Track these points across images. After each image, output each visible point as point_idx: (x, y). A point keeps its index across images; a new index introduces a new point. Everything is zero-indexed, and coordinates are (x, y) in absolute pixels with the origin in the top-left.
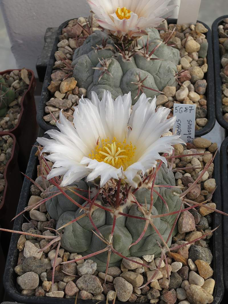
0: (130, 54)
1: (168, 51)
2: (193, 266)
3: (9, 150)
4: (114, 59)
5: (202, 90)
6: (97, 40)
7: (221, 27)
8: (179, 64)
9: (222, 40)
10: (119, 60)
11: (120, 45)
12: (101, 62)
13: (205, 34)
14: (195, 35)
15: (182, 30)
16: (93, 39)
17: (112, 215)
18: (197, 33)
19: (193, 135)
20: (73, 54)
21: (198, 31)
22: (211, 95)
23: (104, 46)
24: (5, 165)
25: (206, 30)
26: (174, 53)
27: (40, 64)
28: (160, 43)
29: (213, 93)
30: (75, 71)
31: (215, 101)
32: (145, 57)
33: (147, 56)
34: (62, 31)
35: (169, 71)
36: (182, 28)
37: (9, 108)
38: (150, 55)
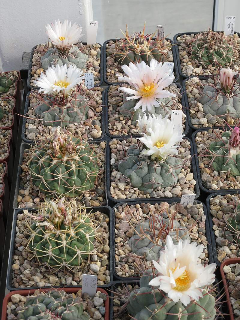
0: (66, 56)
1: (82, 55)
2: (93, 127)
3: (13, 104)
4: (59, 59)
5: (98, 70)
6: (51, 52)
7: (108, 45)
8: (88, 61)
9: (107, 50)
10: (62, 59)
11: (61, 53)
12: (54, 60)
13: (100, 48)
14: (95, 48)
15: (89, 47)
16: (50, 52)
17: (62, 109)
18: (96, 48)
19: (93, 86)
20: (40, 59)
21: (96, 47)
22: (102, 72)
23: (55, 54)
24: (12, 110)
25: (100, 46)
26: (85, 56)
27: (22, 69)
28: (79, 51)
29: (102, 71)
30: (42, 65)
31: (103, 74)
32: (72, 57)
33: (73, 56)
34: (34, 50)
35: (83, 62)
36: (89, 46)
37: (9, 88)
38: (74, 56)
